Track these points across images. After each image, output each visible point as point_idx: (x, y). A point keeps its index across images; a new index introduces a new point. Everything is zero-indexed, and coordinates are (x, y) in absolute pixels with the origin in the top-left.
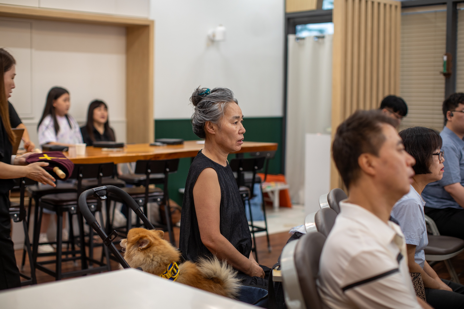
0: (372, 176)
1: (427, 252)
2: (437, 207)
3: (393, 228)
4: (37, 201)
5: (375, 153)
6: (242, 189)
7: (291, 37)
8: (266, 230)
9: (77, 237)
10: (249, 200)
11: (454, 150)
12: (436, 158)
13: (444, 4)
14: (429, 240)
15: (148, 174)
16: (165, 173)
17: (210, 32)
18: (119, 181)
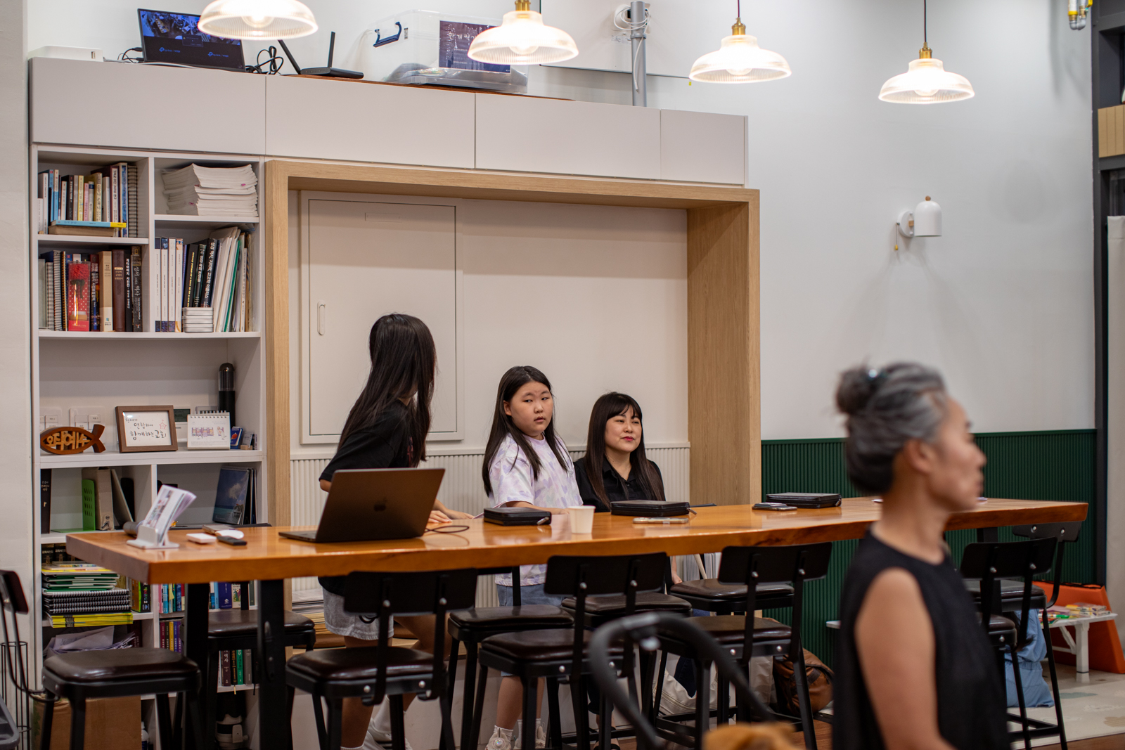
4: (471, 648)
6: (996, 621)
7: (1116, 222)
8: (1059, 730)
9: (571, 740)
10: (1013, 652)
15: (751, 583)
16: (796, 579)
17: (900, 216)
18: (674, 600)
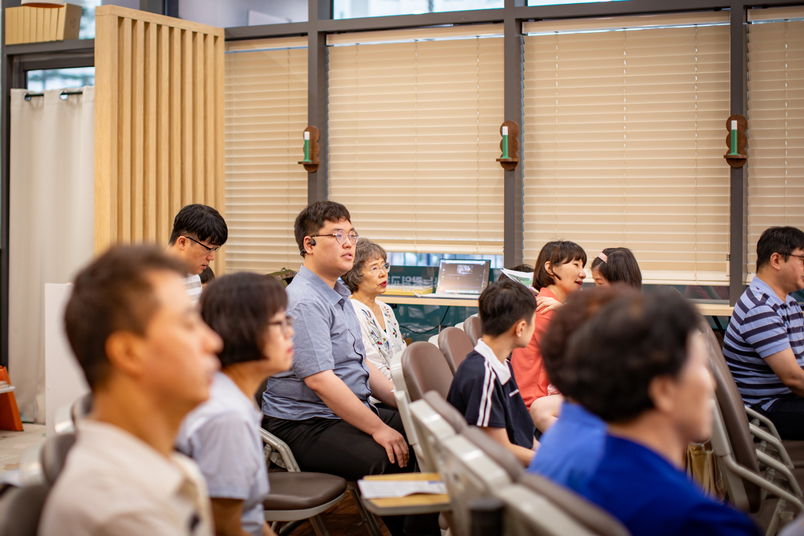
0: (134, 377)
1: (269, 506)
2: (294, 418)
3: (180, 468)
5: (139, 330)
7: (17, 94)
11: (319, 309)
12: (276, 330)
13: (304, 34)
14: (272, 482)
